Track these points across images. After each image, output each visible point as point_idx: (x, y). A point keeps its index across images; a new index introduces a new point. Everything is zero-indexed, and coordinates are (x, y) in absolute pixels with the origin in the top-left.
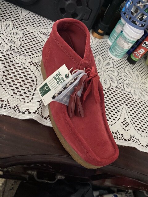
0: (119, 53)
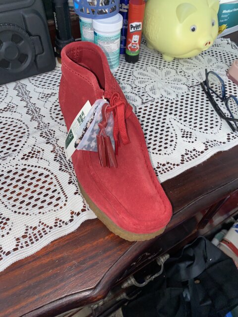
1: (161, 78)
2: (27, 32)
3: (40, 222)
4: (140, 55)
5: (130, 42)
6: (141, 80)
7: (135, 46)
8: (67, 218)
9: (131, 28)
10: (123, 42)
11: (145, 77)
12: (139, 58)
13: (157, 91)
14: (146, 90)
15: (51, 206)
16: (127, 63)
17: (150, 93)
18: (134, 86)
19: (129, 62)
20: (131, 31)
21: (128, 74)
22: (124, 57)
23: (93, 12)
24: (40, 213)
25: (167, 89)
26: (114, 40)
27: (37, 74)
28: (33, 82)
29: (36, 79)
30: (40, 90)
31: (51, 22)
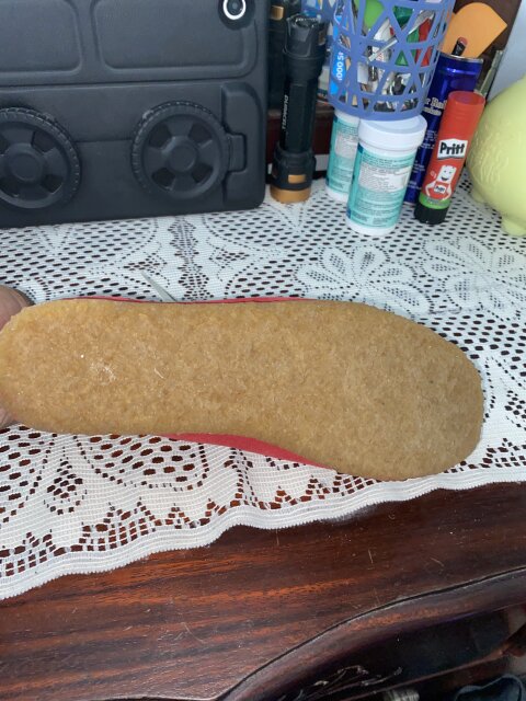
0: (384, 212)
1: (487, 266)
2: (224, 124)
3: (139, 504)
4: (450, 210)
5: (432, 179)
6: (439, 262)
7: (442, 189)
8: (196, 514)
9: (442, 149)
10: (418, 177)
11: (450, 258)
12: (445, 216)
13: (472, 293)
14: (447, 287)
15: (171, 477)
16: (417, 223)
17: (455, 296)
18: (420, 272)
19: (421, 222)
20: (440, 155)
21: (412, 244)
22: (413, 209)
23: (366, 105)
24: (144, 483)
25: (496, 294)
26: (397, 168)
27: (221, 211)
28: (210, 224)
29: (217, 218)
30: (218, 242)
31: (275, 114)
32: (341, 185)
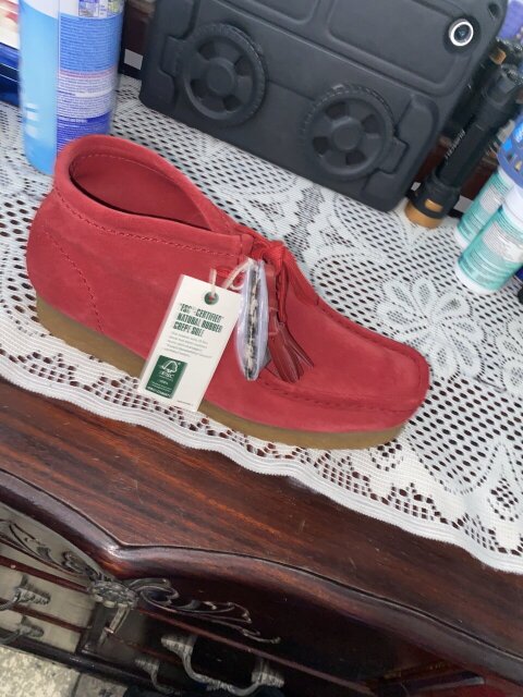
0: (490, 274)
2: (396, 128)
6: (513, 342)
14: (505, 366)
16: (516, 300)
17: (507, 376)
21: (499, 315)
22: (520, 288)
27: (354, 198)
32: (468, 232)
